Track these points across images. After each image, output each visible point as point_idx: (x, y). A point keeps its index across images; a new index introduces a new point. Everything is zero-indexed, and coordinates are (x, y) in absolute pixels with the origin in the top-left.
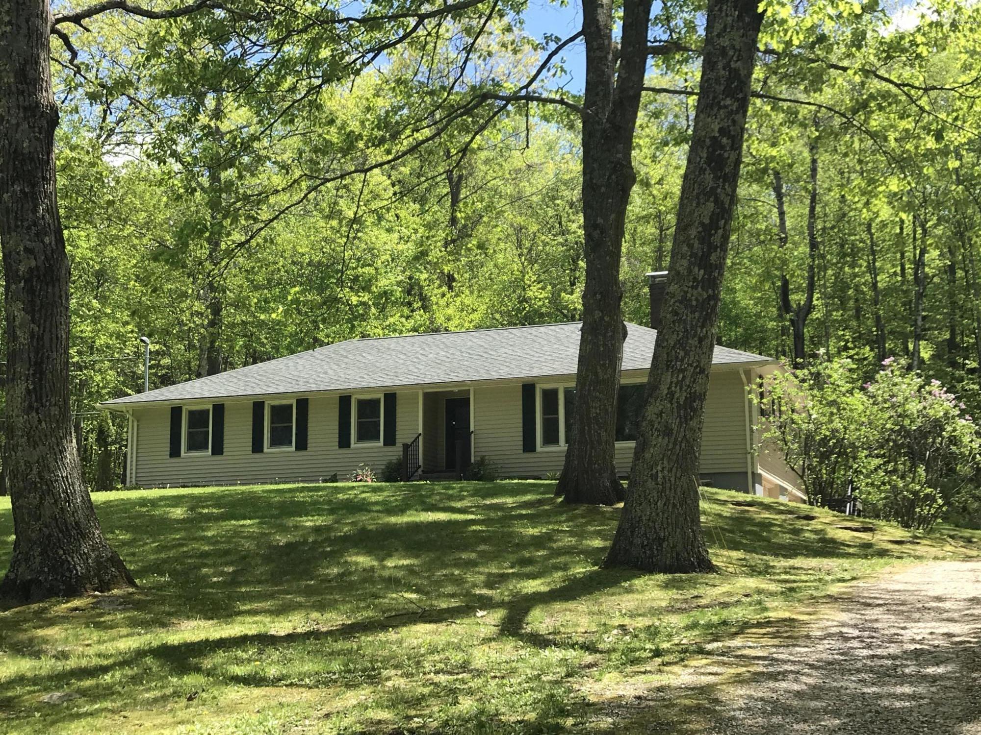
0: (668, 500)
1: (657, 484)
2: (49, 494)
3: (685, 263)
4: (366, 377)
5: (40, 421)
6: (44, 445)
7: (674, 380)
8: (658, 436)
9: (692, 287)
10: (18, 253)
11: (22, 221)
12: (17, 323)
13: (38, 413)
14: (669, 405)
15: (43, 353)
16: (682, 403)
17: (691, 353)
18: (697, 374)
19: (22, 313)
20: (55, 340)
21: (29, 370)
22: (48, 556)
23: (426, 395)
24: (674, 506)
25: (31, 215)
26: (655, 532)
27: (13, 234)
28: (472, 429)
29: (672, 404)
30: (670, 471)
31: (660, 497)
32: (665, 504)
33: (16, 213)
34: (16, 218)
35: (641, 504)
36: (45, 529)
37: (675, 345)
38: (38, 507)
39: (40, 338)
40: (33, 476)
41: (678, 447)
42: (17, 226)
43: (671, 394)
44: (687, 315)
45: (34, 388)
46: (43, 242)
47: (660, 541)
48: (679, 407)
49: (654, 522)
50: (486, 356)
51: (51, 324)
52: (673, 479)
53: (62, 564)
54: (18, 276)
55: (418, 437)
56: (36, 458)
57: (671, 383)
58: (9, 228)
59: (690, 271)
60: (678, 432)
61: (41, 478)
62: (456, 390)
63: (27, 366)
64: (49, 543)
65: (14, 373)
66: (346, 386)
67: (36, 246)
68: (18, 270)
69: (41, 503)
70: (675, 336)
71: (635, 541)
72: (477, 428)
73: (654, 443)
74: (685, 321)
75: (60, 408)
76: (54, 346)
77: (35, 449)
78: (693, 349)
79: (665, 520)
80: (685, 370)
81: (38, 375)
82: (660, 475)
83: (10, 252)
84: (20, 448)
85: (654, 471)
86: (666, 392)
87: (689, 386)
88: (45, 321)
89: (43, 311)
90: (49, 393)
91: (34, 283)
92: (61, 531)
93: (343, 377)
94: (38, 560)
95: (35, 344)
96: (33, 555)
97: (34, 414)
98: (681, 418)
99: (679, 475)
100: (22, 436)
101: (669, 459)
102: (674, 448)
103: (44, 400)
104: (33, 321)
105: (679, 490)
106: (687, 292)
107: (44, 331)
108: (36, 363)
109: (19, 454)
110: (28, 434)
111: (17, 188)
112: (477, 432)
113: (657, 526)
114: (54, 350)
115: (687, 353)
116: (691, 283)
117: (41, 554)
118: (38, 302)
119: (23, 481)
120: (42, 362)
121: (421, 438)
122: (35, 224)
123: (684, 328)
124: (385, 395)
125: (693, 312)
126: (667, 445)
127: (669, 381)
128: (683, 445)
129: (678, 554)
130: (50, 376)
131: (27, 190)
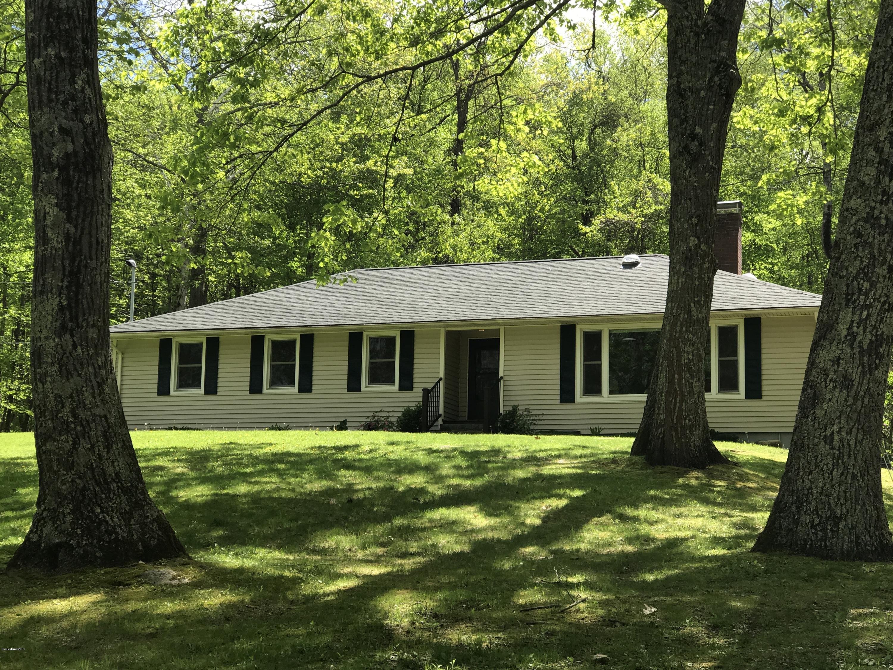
0: (846, 468)
1: (833, 448)
2: (84, 438)
3: (872, 171)
4: (379, 311)
5: (75, 346)
6: (79, 375)
7: (857, 318)
8: (834, 388)
9: (882, 202)
10: (52, 134)
11: (57, 94)
12: (49, 222)
13: (72, 336)
14: (849, 350)
15: (81, 261)
16: (865, 347)
17: (879, 285)
18: (886, 311)
19: (56, 209)
20: (94, 246)
21: (62, 281)
22: (82, 514)
23: (448, 334)
24: (854, 476)
25: (68, 87)
26: (830, 508)
27: (46, 109)
28: (501, 374)
29: (853, 348)
30: (849, 432)
31: (836, 465)
32: (842, 474)
33: (50, 84)
34: (50, 90)
35: (811, 472)
36: (78, 481)
37: (858, 273)
38: (70, 453)
39: (77, 242)
40: (66, 414)
41: (859, 403)
42: (50, 101)
43: (852, 336)
44: (874, 237)
45: (69, 304)
46: (82, 121)
47: (836, 520)
48: (862, 352)
49: (828, 496)
50: (517, 292)
51: (91, 225)
52: (852, 443)
53: (100, 524)
54: (51, 163)
55: (439, 382)
56: (69, 391)
57: (852, 322)
58: (40, 102)
59: (878, 182)
60: (860, 384)
61: (75, 416)
62: (482, 329)
63: (61, 276)
64: (84, 498)
65: (43, 285)
66: (358, 321)
67: (75, 126)
68: (50, 156)
69: (74, 448)
70: (858, 263)
71: (803, 519)
72: (507, 373)
73: (828, 396)
74: (871, 245)
75: (99, 330)
76: (94, 252)
77: (68, 379)
78: (881, 279)
79: (842, 493)
80: (871, 306)
81: (73, 289)
82: (836, 437)
83: (41, 133)
84: (49, 379)
85: (828, 433)
86: (845, 332)
87: (874, 327)
88: (84, 220)
89: (82, 208)
90: (87, 311)
91: (71, 172)
92: (98, 484)
93: (353, 311)
94: (69, 519)
95: (71, 248)
96: (63, 512)
97: (68, 336)
98: (863, 367)
99: (860, 437)
100: (53, 364)
101: (848, 418)
102: (854, 404)
103: (81, 319)
104: (69, 220)
105: (859, 457)
106: (875, 208)
107: (82, 233)
108: (71, 273)
109: (48, 386)
110: (60, 360)
111: (51, 52)
112: (506, 378)
113: (831, 501)
114: (94, 257)
115: (873, 285)
116: (880, 197)
117: (73, 512)
118: (76, 196)
119: (52, 420)
120: (79, 272)
121: (442, 384)
122: (73, 98)
123: (870, 253)
124: (402, 333)
125: (881, 234)
126: (846, 400)
127: (849, 319)
128: (866, 400)
129: (858, 537)
130: (87, 289)
131: (63, 54)
